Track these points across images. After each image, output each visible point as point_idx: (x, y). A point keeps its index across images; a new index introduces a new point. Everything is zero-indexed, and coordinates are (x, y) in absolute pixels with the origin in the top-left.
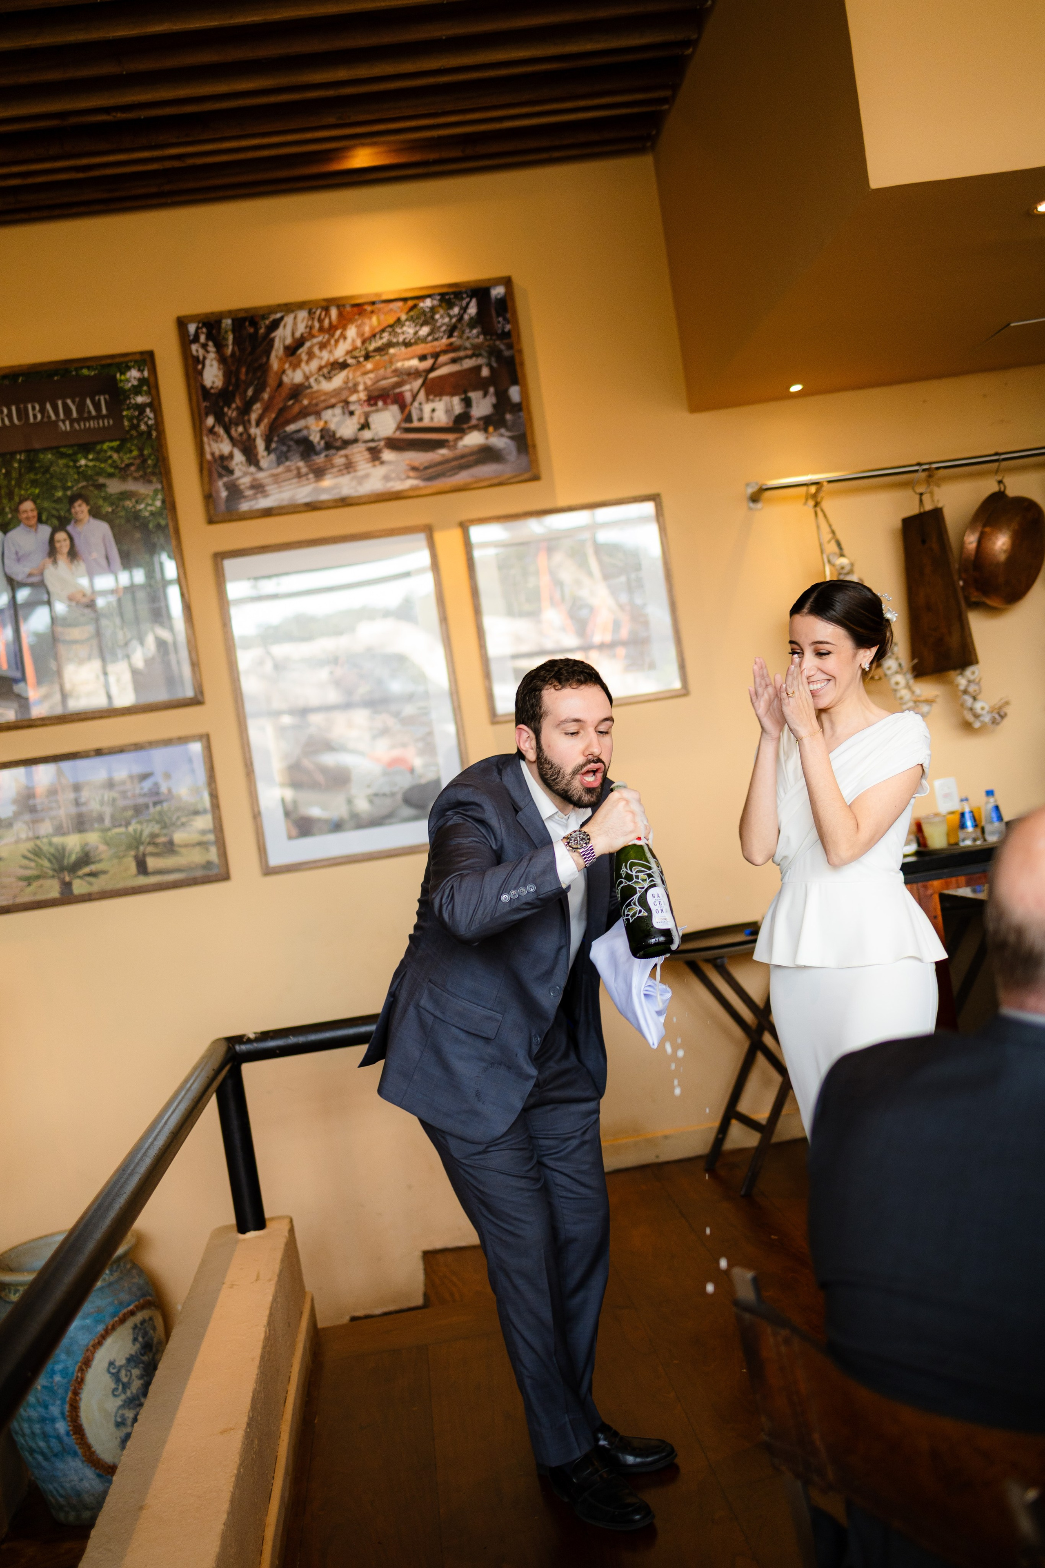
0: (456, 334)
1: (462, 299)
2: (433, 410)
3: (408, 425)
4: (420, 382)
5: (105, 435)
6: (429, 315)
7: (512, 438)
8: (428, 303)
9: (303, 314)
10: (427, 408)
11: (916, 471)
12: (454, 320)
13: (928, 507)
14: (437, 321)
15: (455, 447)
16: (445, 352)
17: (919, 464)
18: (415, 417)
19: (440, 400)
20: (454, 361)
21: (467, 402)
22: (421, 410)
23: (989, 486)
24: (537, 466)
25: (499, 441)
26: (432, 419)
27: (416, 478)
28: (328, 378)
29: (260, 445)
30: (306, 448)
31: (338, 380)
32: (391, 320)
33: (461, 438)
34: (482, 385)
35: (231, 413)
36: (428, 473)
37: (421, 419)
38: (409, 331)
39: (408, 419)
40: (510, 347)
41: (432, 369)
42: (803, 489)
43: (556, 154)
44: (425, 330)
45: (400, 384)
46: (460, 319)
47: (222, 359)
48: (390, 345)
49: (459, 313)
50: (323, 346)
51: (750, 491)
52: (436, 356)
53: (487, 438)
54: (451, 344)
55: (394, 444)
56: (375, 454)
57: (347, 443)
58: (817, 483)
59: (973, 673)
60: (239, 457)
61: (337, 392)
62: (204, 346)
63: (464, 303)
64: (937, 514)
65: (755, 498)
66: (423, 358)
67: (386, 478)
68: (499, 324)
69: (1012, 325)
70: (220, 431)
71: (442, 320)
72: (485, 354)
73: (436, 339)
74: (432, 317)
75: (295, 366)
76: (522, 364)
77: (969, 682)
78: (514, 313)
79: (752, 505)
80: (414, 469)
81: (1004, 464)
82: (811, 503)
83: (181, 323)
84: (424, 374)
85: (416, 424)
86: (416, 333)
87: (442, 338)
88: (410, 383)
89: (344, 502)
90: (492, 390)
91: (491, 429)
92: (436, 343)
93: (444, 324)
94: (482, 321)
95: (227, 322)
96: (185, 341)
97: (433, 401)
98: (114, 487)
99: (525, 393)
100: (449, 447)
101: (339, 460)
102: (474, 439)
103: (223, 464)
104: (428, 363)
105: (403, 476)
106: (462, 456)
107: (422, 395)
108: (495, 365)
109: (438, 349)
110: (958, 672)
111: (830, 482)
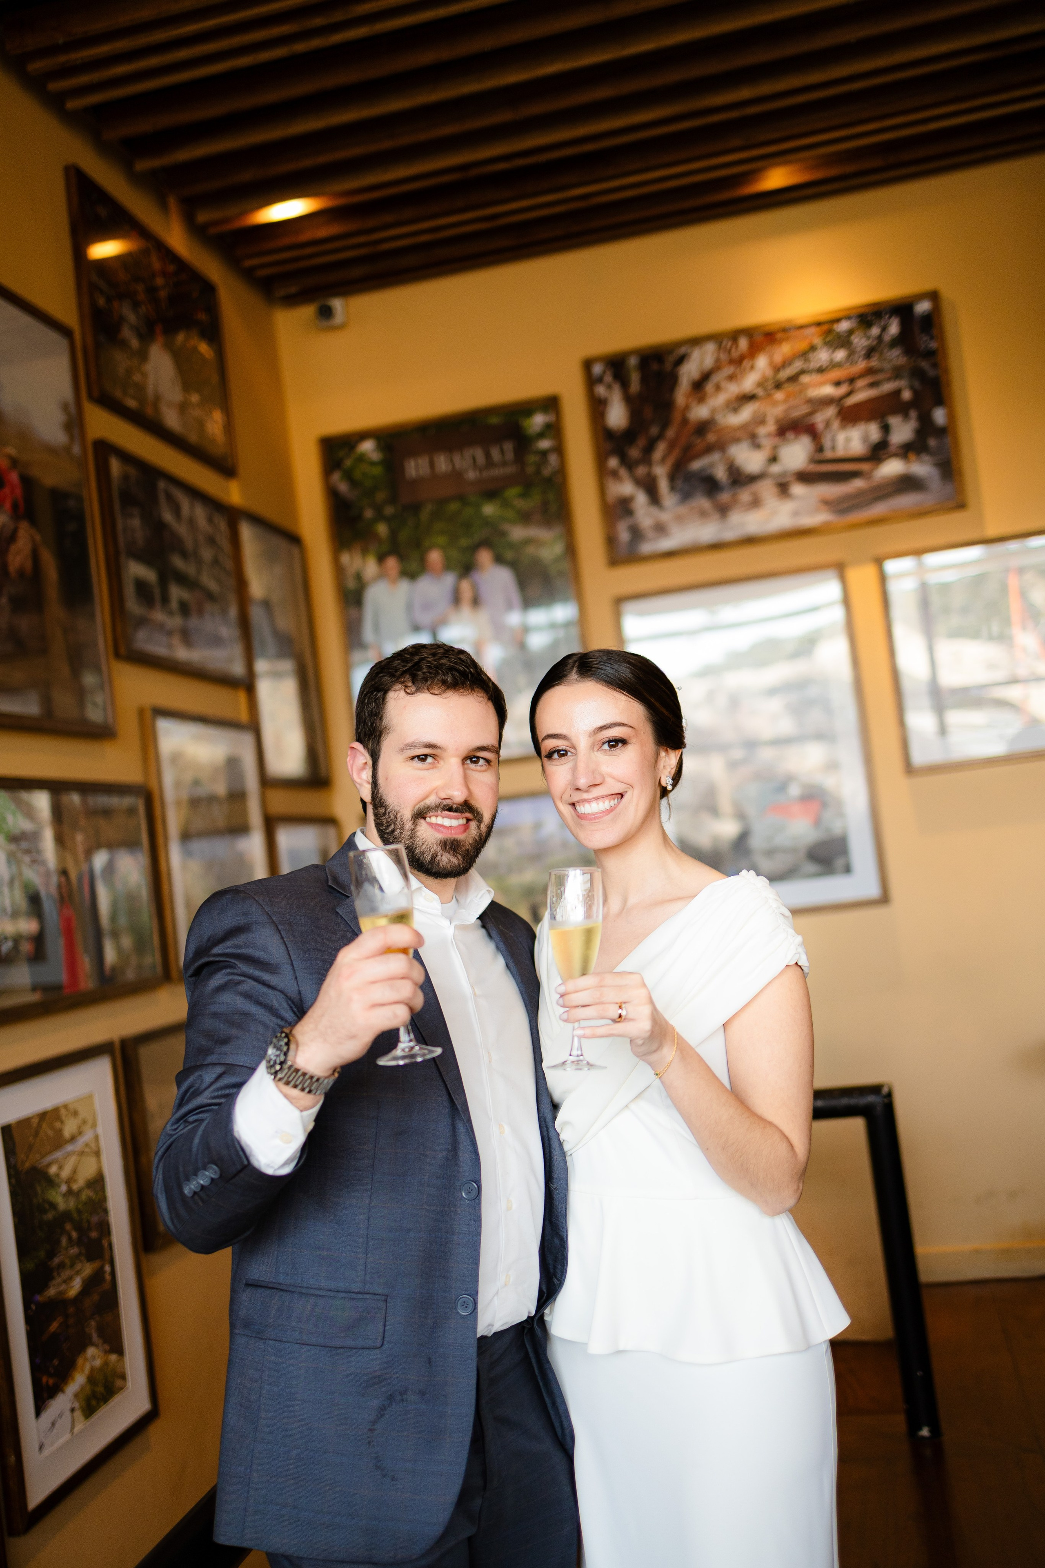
0: (876, 355)
1: (883, 318)
2: (848, 439)
3: (819, 457)
4: (834, 410)
5: (510, 481)
6: (846, 338)
8: (844, 326)
9: (710, 348)
10: (841, 437)
12: (873, 341)
14: (854, 344)
16: (862, 375)
18: (828, 445)
19: (856, 427)
20: (872, 385)
21: (886, 429)
22: (833, 440)
24: (964, 492)
25: (921, 468)
26: (846, 448)
28: (735, 410)
29: (663, 485)
30: (711, 486)
31: (746, 413)
32: (803, 345)
34: (903, 409)
35: (634, 452)
36: (840, 506)
37: (833, 448)
38: (823, 356)
39: (820, 449)
40: (935, 365)
41: (849, 394)
43: (991, 152)
44: (840, 355)
45: (811, 414)
46: (880, 338)
47: (628, 399)
48: (803, 372)
49: (879, 333)
50: (731, 378)
52: (852, 380)
54: (869, 368)
55: (804, 477)
56: (783, 488)
57: (753, 479)
60: (641, 499)
61: (744, 427)
62: (609, 387)
63: (886, 322)
66: (838, 384)
67: (796, 514)
68: (924, 341)
70: (623, 472)
71: (860, 341)
72: (907, 375)
73: (852, 364)
74: (850, 340)
75: (702, 399)
76: (949, 384)
78: (942, 329)
83: (588, 364)
84: (839, 401)
85: (829, 455)
86: (831, 358)
87: (860, 361)
88: (823, 411)
89: (750, 541)
90: (914, 414)
92: (853, 368)
93: (862, 347)
94: (904, 340)
95: (633, 361)
96: (591, 382)
97: (848, 429)
98: (518, 533)
99: (951, 416)
101: (745, 495)
102: (892, 468)
103: (624, 507)
104: (843, 389)
105: (812, 510)
107: (836, 424)
108: (918, 386)
109: (855, 374)
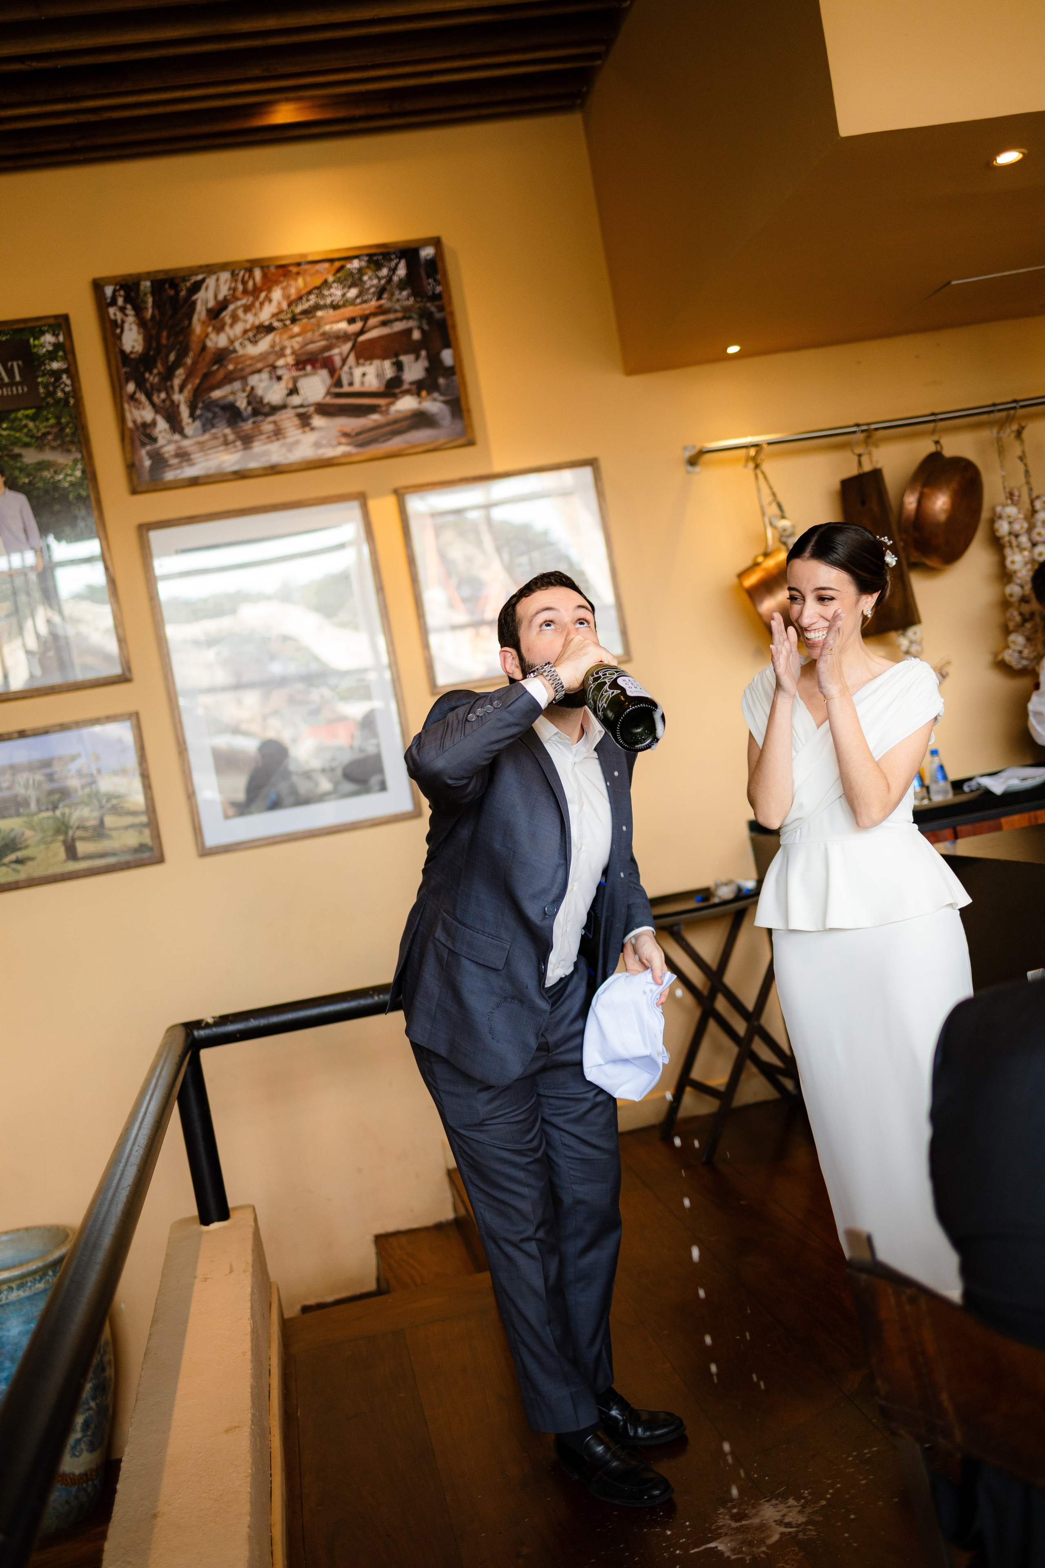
0: (385, 296)
1: (391, 260)
2: (364, 375)
3: (337, 390)
4: (349, 345)
6: (357, 276)
7: (445, 402)
8: (355, 264)
9: (225, 276)
10: (358, 372)
11: (854, 432)
12: (383, 282)
13: (867, 467)
14: (365, 283)
15: (386, 412)
16: (374, 315)
17: (857, 425)
18: (345, 380)
19: (371, 364)
20: (384, 324)
21: (399, 366)
22: (351, 374)
23: (925, 447)
24: (472, 430)
25: (433, 405)
26: (362, 383)
27: (348, 444)
28: (254, 342)
29: (184, 411)
30: (233, 415)
31: (265, 344)
32: (318, 282)
33: (393, 403)
34: (414, 349)
35: (152, 378)
36: (360, 439)
37: (351, 384)
38: (336, 293)
39: (338, 383)
40: (441, 309)
41: (362, 332)
43: (484, 112)
44: (353, 292)
45: (328, 348)
46: (389, 280)
47: (142, 323)
48: (317, 307)
49: (388, 274)
50: (247, 309)
51: (688, 454)
52: (365, 318)
53: (420, 403)
54: (380, 306)
55: (324, 410)
56: (304, 420)
57: (275, 409)
58: (756, 446)
59: (915, 633)
60: (162, 425)
61: (263, 356)
62: (122, 309)
63: (393, 264)
64: (876, 475)
65: (693, 461)
66: (351, 321)
67: (317, 445)
68: (430, 285)
69: (954, 283)
70: (142, 397)
71: (370, 281)
72: (415, 316)
73: (365, 302)
74: (360, 279)
75: (219, 329)
76: (454, 326)
77: (911, 642)
78: (445, 275)
79: (690, 468)
80: (346, 435)
81: (941, 424)
82: (751, 465)
83: (98, 286)
84: (353, 337)
85: (346, 389)
86: (344, 295)
87: (371, 300)
88: (339, 347)
89: (274, 470)
90: (423, 353)
91: (424, 393)
92: (364, 306)
93: (372, 286)
94: (411, 282)
95: (146, 284)
96: (102, 304)
97: (363, 365)
98: (30, 457)
99: (457, 356)
100: (381, 413)
101: (267, 426)
102: (406, 404)
103: (146, 432)
104: (357, 326)
105: (335, 443)
106: (395, 422)
107: (352, 359)
108: (426, 327)
109: (367, 312)
110: (900, 632)
111: (770, 444)
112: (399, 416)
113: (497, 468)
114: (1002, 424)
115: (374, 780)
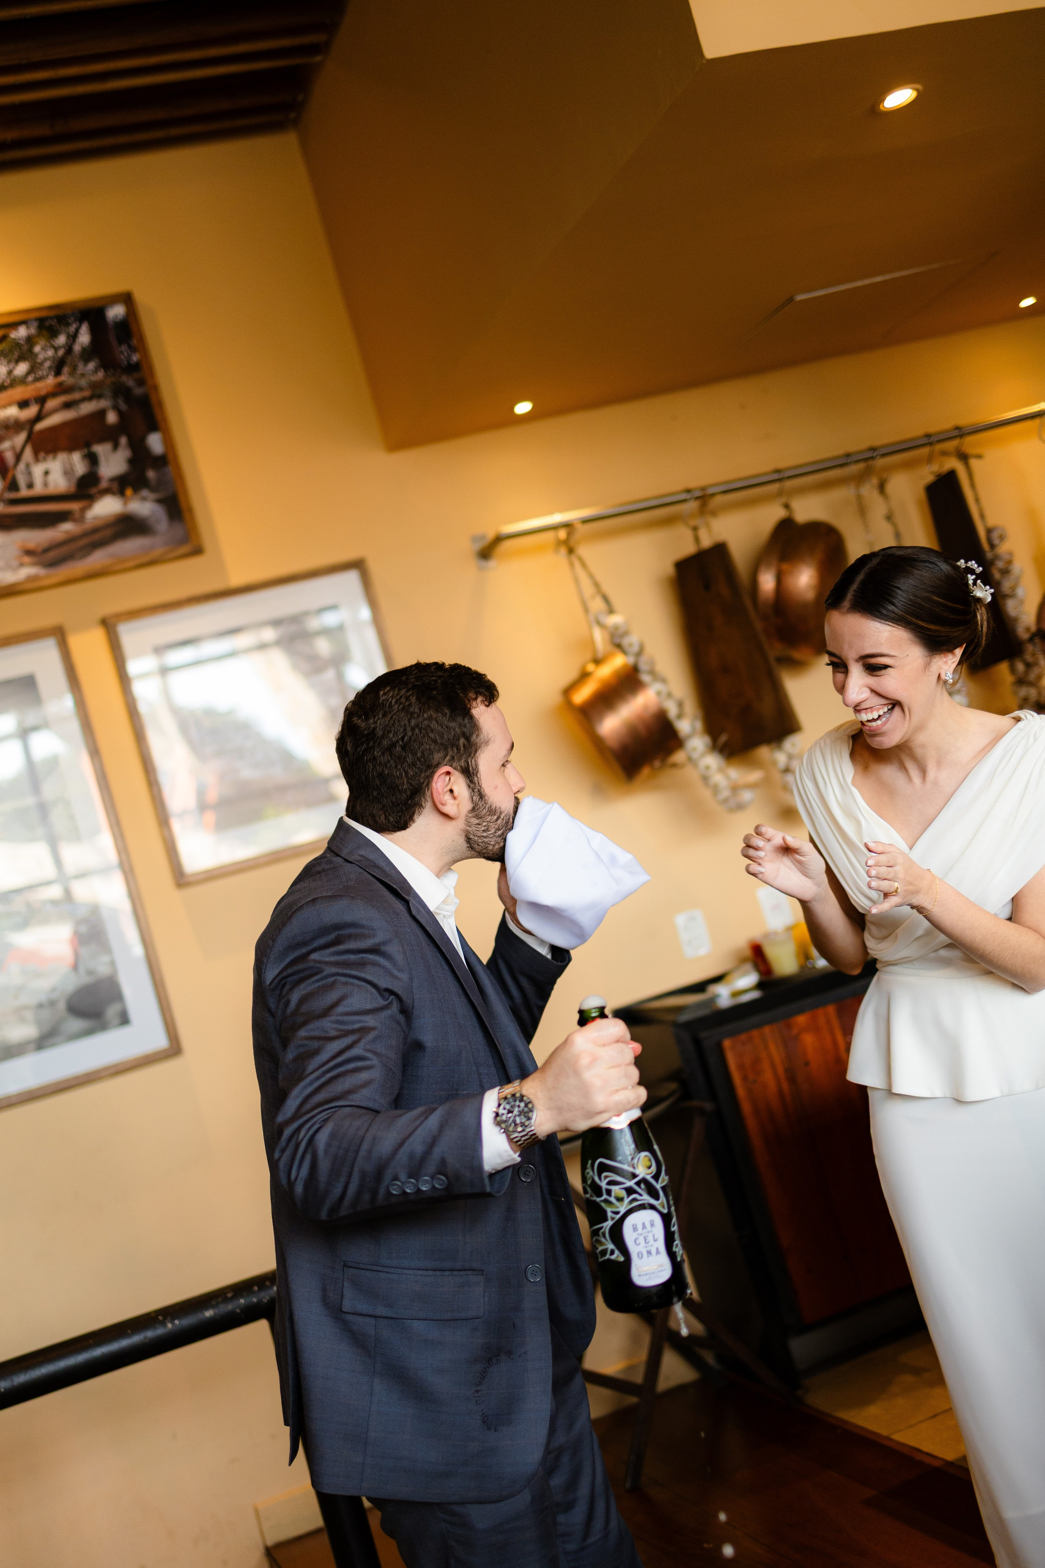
0: (66, 370)
1: (68, 325)
2: (47, 473)
3: (13, 495)
4: (21, 438)
6: (25, 348)
7: (159, 501)
8: (22, 332)
10: (38, 471)
11: (685, 501)
12: (61, 352)
13: (707, 542)
14: (36, 355)
15: (81, 519)
16: (53, 394)
17: (688, 491)
18: (22, 481)
19: (54, 458)
20: (67, 406)
21: (92, 460)
22: (29, 474)
23: (772, 514)
24: (198, 535)
26: (46, 484)
27: (34, 564)
33: (89, 507)
34: (111, 436)
36: (49, 557)
37: (30, 486)
38: (0, 370)
39: (13, 486)
40: (141, 382)
41: (39, 418)
42: (550, 536)
43: (174, 132)
44: (22, 368)
46: (69, 350)
49: (67, 343)
51: (479, 546)
52: (41, 400)
53: (125, 503)
54: (60, 384)
58: (568, 526)
59: (793, 745)
63: (72, 329)
64: (720, 550)
65: (486, 553)
66: (23, 404)
68: (122, 353)
69: (797, 298)
71: (43, 352)
72: (108, 393)
73: (37, 380)
74: (30, 350)
76: (160, 404)
77: (790, 757)
78: (142, 339)
79: (484, 563)
80: (29, 552)
81: (789, 484)
82: (563, 550)
84: (27, 427)
85: (24, 492)
86: (10, 372)
87: (47, 376)
88: (10, 438)
90: (123, 440)
91: (129, 492)
92: (39, 385)
93: (46, 359)
94: (98, 350)
97: (45, 459)
99: (168, 441)
100: (74, 520)
104: (31, 411)
105: (15, 563)
106: (95, 530)
107: (28, 454)
108: (123, 407)
109: (43, 392)
110: (774, 745)
111: (586, 521)
112: (98, 523)
113: (236, 580)
114: (860, 479)
115: (112, 1012)
